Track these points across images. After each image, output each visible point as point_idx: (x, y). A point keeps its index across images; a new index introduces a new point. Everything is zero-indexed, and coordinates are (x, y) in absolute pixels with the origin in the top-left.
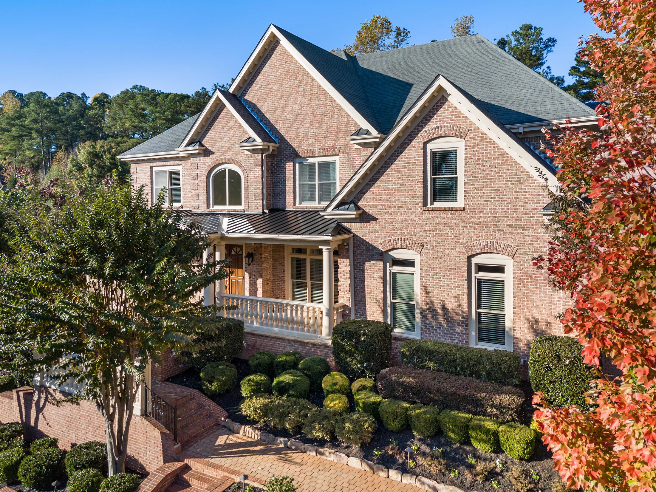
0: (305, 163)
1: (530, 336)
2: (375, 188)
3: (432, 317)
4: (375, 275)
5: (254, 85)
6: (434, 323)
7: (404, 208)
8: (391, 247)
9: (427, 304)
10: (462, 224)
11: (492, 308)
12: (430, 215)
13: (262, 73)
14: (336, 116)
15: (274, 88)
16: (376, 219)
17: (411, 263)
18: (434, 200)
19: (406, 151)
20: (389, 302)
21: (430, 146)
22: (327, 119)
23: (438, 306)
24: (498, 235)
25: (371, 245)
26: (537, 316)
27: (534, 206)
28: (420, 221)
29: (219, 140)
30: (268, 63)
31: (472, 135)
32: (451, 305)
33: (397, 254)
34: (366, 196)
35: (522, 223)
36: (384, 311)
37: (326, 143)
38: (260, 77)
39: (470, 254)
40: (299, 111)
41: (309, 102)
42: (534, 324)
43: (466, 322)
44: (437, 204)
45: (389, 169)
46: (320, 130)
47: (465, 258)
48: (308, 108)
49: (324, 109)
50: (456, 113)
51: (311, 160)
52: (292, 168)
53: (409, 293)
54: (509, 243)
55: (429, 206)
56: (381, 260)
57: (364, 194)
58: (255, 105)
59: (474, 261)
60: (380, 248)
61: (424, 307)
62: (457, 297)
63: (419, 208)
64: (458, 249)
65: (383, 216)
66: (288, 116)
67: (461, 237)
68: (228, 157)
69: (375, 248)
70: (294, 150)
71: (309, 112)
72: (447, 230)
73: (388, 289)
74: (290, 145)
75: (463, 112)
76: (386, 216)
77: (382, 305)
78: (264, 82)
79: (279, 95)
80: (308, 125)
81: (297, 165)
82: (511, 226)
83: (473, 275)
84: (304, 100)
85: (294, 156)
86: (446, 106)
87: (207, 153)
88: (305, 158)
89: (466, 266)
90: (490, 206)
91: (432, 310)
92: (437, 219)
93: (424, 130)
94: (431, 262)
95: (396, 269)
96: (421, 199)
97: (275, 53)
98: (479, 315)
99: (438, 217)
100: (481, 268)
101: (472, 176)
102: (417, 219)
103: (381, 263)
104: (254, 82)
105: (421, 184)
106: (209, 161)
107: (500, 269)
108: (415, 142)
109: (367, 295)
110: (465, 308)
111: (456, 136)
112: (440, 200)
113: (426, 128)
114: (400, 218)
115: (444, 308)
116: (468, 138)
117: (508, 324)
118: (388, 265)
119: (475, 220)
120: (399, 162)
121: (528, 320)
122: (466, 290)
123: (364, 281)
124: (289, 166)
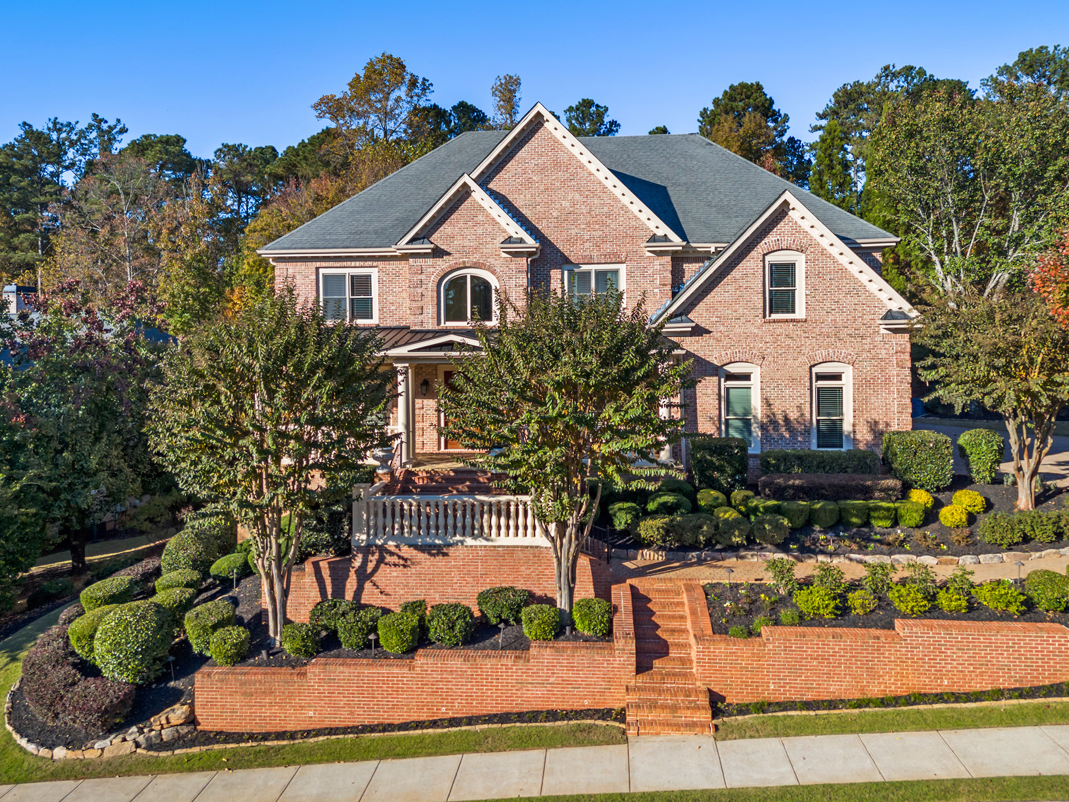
0: (576, 270)
1: (869, 437)
2: (708, 299)
3: (774, 429)
4: (709, 391)
5: (503, 172)
6: (775, 436)
7: (743, 320)
8: (728, 361)
9: (769, 416)
10: (804, 335)
11: (829, 414)
12: (771, 327)
13: (516, 158)
14: (621, 219)
15: (534, 178)
16: (710, 332)
17: (746, 377)
18: (771, 312)
19: (744, 262)
20: (723, 419)
21: (768, 258)
22: (609, 221)
23: (780, 419)
24: (838, 344)
25: (704, 360)
26: (875, 416)
27: (872, 317)
28: (760, 333)
29: (460, 238)
30: (526, 147)
31: (812, 250)
32: (793, 415)
33: (732, 369)
34: (697, 308)
35: (862, 332)
36: (719, 429)
37: (607, 248)
38: (512, 162)
39: (812, 363)
40: (571, 209)
41: (585, 199)
42: (873, 426)
43: (807, 432)
44: (775, 316)
45: (725, 280)
46: (601, 233)
47: (807, 368)
48: (583, 207)
49: (606, 209)
50: (797, 229)
51: (584, 268)
52: (559, 276)
53: (745, 409)
54: (849, 351)
55: (767, 317)
56: (716, 375)
57: (696, 305)
58: (504, 196)
59: (815, 370)
60: (716, 362)
61: (765, 420)
62: (799, 407)
63: (759, 321)
64: (800, 360)
65: (718, 330)
66: (554, 214)
67: (803, 348)
68: (474, 260)
69: (708, 362)
70: (563, 255)
71: (584, 211)
72: (789, 341)
73: (723, 406)
74: (557, 249)
75: (803, 227)
76: (722, 328)
77: (717, 422)
78: (519, 170)
79: (542, 187)
80: (584, 226)
81: (566, 273)
82: (850, 335)
83: (814, 384)
84: (577, 196)
85: (563, 261)
86: (786, 219)
87: (438, 253)
88: (577, 265)
89: (808, 375)
90: (831, 317)
91: (773, 422)
92: (778, 331)
93: (763, 242)
94: (772, 374)
95: (730, 383)
96: (761, 311)
97: (536, 136)
98: (818, 421)
99: (780, 329)
100: (820, 377)
101: (812, 290)
102: (756, 331)
103: (717, 378)
104: (503, 168)
105: (760, 296)
106: (442, 264)
107: (837, 377)
108: (753, 254)
109: (699, 414)
110: (808, 415)
111: (797, 250)
112: (777, 312)
113: (766, 240)
114: (737, 330)
115: (786, 419)
116: (808, 252)
117: (847, 427)
118: (722, 380)
119: (817, 331)
120: (736, 273)
121: (868, 422)
122: (808, 399)
123: (696, 399)
124: (555, 274)
